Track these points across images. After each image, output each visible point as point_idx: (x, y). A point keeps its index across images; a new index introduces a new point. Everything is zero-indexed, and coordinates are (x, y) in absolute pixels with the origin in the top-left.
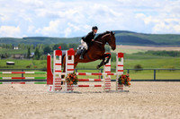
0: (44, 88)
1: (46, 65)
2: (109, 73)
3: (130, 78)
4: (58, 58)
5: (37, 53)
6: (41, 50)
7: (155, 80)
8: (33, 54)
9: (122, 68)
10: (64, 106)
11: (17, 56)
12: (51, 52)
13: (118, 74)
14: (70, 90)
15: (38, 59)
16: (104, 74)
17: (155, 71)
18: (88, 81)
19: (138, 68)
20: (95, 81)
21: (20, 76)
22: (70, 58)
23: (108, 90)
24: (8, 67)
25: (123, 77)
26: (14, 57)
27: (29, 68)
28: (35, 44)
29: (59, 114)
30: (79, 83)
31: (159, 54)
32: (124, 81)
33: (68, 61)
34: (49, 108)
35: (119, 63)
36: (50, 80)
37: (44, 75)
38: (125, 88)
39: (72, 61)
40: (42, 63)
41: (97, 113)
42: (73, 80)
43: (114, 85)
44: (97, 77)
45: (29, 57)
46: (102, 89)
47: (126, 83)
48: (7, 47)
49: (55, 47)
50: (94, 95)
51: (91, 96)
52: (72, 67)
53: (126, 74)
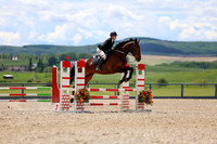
0: (48, 107)
1: (51, 79)
2: (127, 89)
3: (153, 94)
4: (65, 70)
5: (40, 64)
6: (45, 61)
7: (182, 97)
8: (35, 65)
9: (142, 83)
10: (73, 129)
11: (16, 68)
12: (57, 63)
13: (138, 90)
14: (80, 109)
15: (41, 72)
16: (121, 90)
17: (182, 85)
18: (101, 98)
19: (162, 83)
20: (111, 98)
21: (20, 92)
22: (80, 71)
23: (126, 109)
24: (5, 82)
25: (144, 93)
26: (13, 70)
27: (30, 83)
28: (39, 53)
29: (66, 138)
30: (91, 101)
31: (187, 65)
32: (145, 98)
33: (77, 74)
34: (54, 131)
35: (139, 77)
36: (55, 97)
37: (49, 91)
38: (147, 107)
39: (83, 75)
40: (46, 77)
41: (112, 137)
42: (83, 97)
43: (133, 103)
44: (113, 94)
45: (30, 70)
46: (118, 108)
47: (148, 101)
48: (4, 57)
49: (62, 58)
50: (109, 115)
51: (105, 116)
52: (83, 81)
53: (148, 89)
